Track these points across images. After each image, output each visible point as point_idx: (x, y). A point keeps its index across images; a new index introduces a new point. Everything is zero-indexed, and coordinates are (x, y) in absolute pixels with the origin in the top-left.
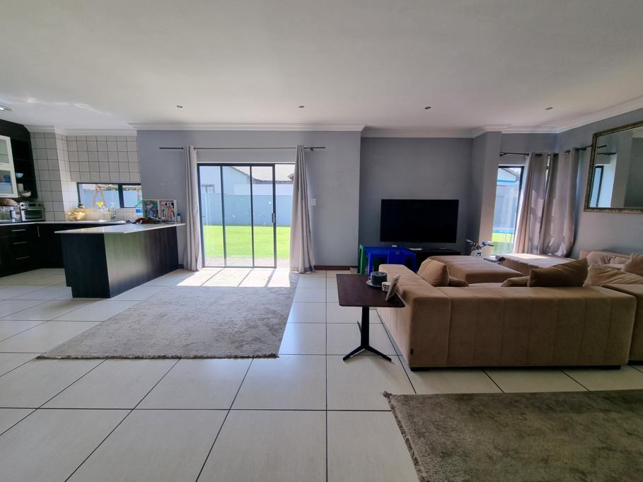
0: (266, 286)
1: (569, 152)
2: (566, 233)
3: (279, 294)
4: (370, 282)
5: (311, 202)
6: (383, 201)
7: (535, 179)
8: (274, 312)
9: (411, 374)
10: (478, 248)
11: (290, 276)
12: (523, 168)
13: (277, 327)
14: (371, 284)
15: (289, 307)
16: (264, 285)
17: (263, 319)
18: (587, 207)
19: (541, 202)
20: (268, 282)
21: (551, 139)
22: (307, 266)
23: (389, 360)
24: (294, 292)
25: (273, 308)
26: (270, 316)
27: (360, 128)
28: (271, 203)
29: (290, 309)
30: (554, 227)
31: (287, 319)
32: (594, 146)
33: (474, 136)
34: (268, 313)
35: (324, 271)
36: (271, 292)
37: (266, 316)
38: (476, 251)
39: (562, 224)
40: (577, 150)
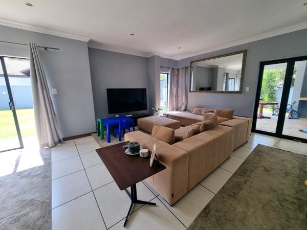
0: (15, 171)
1: (183, 68)
2: (184, 101)
3: (33, 177)
4: (127, 152)
5: (52, 92)
6: (108, 90)
7: (173, 79)
8: (32, 202)
9: (172, 209)
10: (157, 111)
11: (41, 153)
12: (168, 74)
13: (40, 223)
14: (130, 154)
15: (48, 188)
16: (11, 172)
17: (18, 219)
18: (190, 91)
19: (175, 89)
20: (17, 165)
21: (176, 62)
22: (56, 140)
23: (154, 204)
24: (50, 168)
25: (28, 197)
26: (27, 210)
27: (87, 40)
28: (6, 92)
29: (51, 191)
30: (179, 99)
31: (50, 205)
32: (191, 66)
33: (149, 57)
34: (23, 207)
35: (72, 141)
36: (23, 177)
37: (22, 213)
38: (156, 113)
39: (182, 98)
40: (186, 68)
